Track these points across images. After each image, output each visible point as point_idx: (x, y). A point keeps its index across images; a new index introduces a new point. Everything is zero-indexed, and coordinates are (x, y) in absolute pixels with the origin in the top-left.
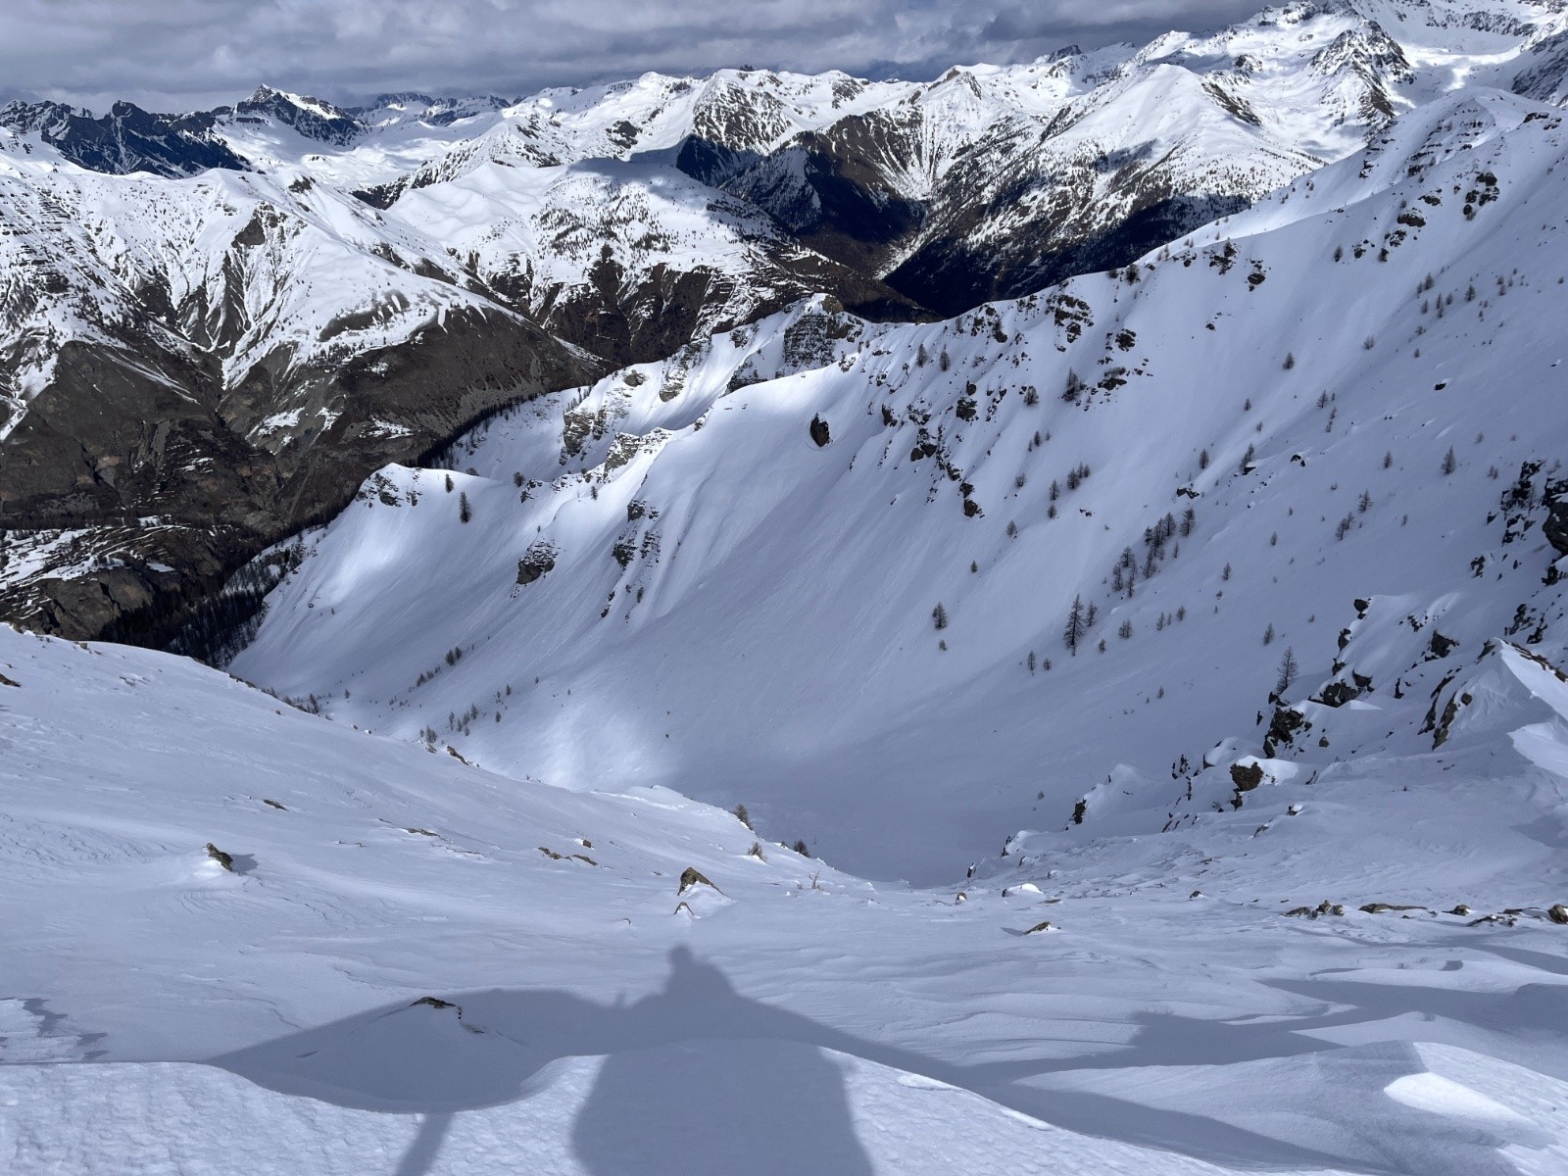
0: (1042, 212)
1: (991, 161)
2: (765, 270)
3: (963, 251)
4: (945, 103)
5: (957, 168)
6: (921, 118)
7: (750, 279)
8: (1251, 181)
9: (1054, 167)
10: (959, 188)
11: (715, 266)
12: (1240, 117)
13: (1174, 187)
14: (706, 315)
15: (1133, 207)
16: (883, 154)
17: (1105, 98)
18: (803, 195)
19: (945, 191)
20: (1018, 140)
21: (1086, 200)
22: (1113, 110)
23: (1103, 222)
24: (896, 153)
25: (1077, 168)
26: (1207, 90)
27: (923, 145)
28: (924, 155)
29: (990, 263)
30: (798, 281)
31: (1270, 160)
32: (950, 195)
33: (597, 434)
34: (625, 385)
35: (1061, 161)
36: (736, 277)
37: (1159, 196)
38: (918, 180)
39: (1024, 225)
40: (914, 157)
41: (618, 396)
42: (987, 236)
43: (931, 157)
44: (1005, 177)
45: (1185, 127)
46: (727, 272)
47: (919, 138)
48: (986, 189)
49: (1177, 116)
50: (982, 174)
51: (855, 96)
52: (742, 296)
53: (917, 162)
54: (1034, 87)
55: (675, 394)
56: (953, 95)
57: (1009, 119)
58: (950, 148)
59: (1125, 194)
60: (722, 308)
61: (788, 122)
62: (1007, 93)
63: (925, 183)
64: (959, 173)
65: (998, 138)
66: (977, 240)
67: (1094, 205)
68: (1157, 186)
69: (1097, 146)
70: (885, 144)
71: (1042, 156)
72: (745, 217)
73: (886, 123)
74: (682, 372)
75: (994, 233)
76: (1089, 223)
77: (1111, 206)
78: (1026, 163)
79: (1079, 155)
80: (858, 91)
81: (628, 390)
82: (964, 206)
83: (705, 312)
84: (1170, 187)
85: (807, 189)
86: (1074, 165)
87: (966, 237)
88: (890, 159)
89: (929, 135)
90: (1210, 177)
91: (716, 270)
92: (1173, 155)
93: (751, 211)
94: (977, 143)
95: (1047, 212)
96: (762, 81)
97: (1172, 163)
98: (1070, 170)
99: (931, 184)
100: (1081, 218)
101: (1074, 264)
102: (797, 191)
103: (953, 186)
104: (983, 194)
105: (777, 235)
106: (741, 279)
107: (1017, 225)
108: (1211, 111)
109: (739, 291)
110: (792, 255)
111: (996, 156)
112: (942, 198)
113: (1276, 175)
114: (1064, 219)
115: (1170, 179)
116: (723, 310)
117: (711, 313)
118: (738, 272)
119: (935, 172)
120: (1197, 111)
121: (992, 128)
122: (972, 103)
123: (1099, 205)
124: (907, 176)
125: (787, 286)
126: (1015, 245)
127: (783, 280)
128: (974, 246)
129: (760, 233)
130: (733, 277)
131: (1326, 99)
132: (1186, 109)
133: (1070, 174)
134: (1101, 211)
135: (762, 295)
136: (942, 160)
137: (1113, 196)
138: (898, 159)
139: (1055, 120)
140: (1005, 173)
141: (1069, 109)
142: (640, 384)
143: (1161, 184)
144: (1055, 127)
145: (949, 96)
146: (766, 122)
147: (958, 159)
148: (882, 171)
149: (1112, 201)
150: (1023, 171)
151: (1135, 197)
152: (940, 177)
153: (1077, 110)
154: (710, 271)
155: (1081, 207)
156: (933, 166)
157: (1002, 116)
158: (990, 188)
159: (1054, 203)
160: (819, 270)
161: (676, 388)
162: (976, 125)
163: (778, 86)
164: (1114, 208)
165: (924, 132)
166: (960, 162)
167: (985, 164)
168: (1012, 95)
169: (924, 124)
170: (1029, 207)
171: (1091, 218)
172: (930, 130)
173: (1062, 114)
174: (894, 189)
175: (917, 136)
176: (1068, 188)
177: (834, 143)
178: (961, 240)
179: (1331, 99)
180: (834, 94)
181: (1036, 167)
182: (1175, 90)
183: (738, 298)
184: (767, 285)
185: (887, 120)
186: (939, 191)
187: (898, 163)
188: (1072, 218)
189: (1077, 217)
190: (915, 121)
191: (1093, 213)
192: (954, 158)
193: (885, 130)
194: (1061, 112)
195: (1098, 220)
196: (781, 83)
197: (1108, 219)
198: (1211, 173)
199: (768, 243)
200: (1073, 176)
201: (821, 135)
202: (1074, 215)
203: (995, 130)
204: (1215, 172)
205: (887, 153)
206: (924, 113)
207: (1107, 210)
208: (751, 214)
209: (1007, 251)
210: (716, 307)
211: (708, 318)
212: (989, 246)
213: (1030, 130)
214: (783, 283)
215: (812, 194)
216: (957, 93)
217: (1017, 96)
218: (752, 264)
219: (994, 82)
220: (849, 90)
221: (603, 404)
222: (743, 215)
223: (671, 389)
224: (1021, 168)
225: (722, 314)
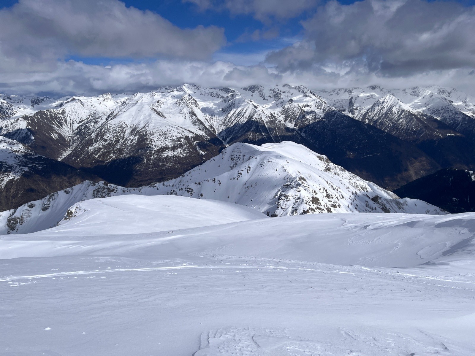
0: (111, 141)
1: (91, 125)
2: (23, 161)
3: (88, 152)
4: (73, 108)
5: (80, 127)
6: (65, 112)
7: (19, 165)
8: (168, 133)
9: (113, 128)
10: (82, 133)
11: (4, 161)
12: (161, 116)
13: (148, 135)
14: (3, 177)
15: (138, 139)
16: (54, 122)
17: (124, 110)
18: (27, 135)
19: (77, 134)
20: (99, 120)
21: (124, 137)
22: (127, 113)
23: (130, 144)
24: (58, 122)
25: (120, 129)
26: (152, 109)
27: (67, 120)
28: (68, 123)
29: (97, 155)
30: (36, 164)
31: (171, 128)
32: (79, 135)
33: (21, 223)
34: (29, 208)
35: (115, 126)
36: (13, 164)
37: (144, 137)
38: (67, 130)
39: (106, 144)
40: (64, 123)
41: (27, 211)
42: (95, 147)
43: (70, 124)
44: (98, 131)
45: (148, 118)
46: (10, 163)
47: (65, 118)
48: (92, 134)
49: (145, 116)
50: (89, 129)
51: (39, 104)
52: (16, 170)
53: (65, 125)
54: (100, 104)
55: (47, 209)
56: (75, 106)
57: (95, 113)
58: (76, 121)
59: (135, 136)
60: (9, 175)
61: (16, 112)
62: (92, 105)
63: (69, 131)
64: (81, 129)
65: (92, 119)
66: (92, 149)
67: (126, 139)
68: (143, 134)
69: (124, 123)
70: (54, 119)
71: (109, 125)
72: (12, 145)
73: (53, 113)
74: (49, 202)
75: (97, 147)
76: (126, 144)
77: (131, 139)
78: (104, 127)
79: (120, 125)
80: (40, 102)
81: (30, 209)
82: (86, 139)
83: (3, 176)
84: (147, 134)
85: (28, 133)
86: (119, 128)
87: (88, 148)
88: (56, 124)
89: (69, 117)
90: (157, 132)
91: (5, 163)
92: (146, 126)
93: (14, 143)
94: (85, 120)
95: (113, 141)
96: (4, 98)
97: (146, 128)
98: (118, 129)
99: (72, 132)
100: (123, 142)
101: (123, 155)
102: (24, 134)
103: (80, 132)
104: (91, 135)
105: (25, 150)
106: (15, 165)
107: (104, 144)
108: (154, 115)
109: (15, 169)
110: (32, 156)
111: (93, 124)
112: (76, 136)
113: (173, 132)
114: (118, 143)
115: (146, 132)
116: (10, 175)
117: (5, 177)
118: (14, 163)
119: (72, 128)
120: (150, 115)
121: (89, 115)
122: (82, 108)
123: (128, 139)
124: (63, 129)
125: (32, 166)
126: (104, 150)
127: (31, 164)
128: (91, 151)
129: (19, 150)
130: (12, 164)
131: (181, 112)
132: (147, 114)
133: (118, 130)
134: (129, 140)
135: (24, 169)
136: (74, 125)
137: (131, 136)
138: (59, 124)
139: (110, 115)
140: (98, 129)
141: (114, 112)
142: (34, 207)
143: (144, 134)
144: (110, 117)
145: (74, 106)
146: (8, 111)
147: (80, 124)
148: (54, 127)
149: (132, 138)
150: (104, 129)
151: (138, 137)
152: (75, 129)
153: (117, 112)
154: (3, 163)
155: (123, 139)
156: (71, 126)
157: (92, 112)
158: (94, 134)
159: (114, 138)
160: (43, 160)
161: (47, 207)
162: (83, 114)
163: (10, 100)
164: (132, 140)
165: (67, 116)
166: (81, 125)
167: (90, 126)
168: (93, 106)
169: (66, 113)
170: (107, 139)
171: (126, 142)
172: (69, 115)
173: (112, 113)
174: (59, 133)
175: (64, 117)
176: (118, 134)
177: (36, 119)
178: (86, 149)
179: (182, 112)
180: (32, 103)
181: (107, 128)
182: (143, 109)
183: (15, 171)
184: (25, 166)
185: (54, 112)
186: (75, 134)
187: (59, 125)
188: (120, 142)
189: (122, 142)
190: (63, 113)
191: (127, 141)
192: (78, 124)
193: (53, 115)
194: (111, 113)
195: (128, 143)
196: (12, 99)
197: (131, 143)
198: (157, 131)
199: (23, 153)
200: (119, 131)
201: (31, 117)
202: (121, 141)
203: (90, 116)
204: (158, 131)
205: (55, 122)
206: (66, 110)
207: (130, 140)
208: (15, 144)
209: (102, 152)
210: (7, 174)
211: (4, 178)
212: (96, 150)
213: (102, 117)
214: (31, 165)
215: (30, 135)
216: (76, 105)
217: (95, 106)
218: (18, 160)
219: (87, 102)
220: (37, 102)
221: (22, 214)
222: (12, 144)
223: (46, 207)
224: (103, 128)
225: (10, 177)
